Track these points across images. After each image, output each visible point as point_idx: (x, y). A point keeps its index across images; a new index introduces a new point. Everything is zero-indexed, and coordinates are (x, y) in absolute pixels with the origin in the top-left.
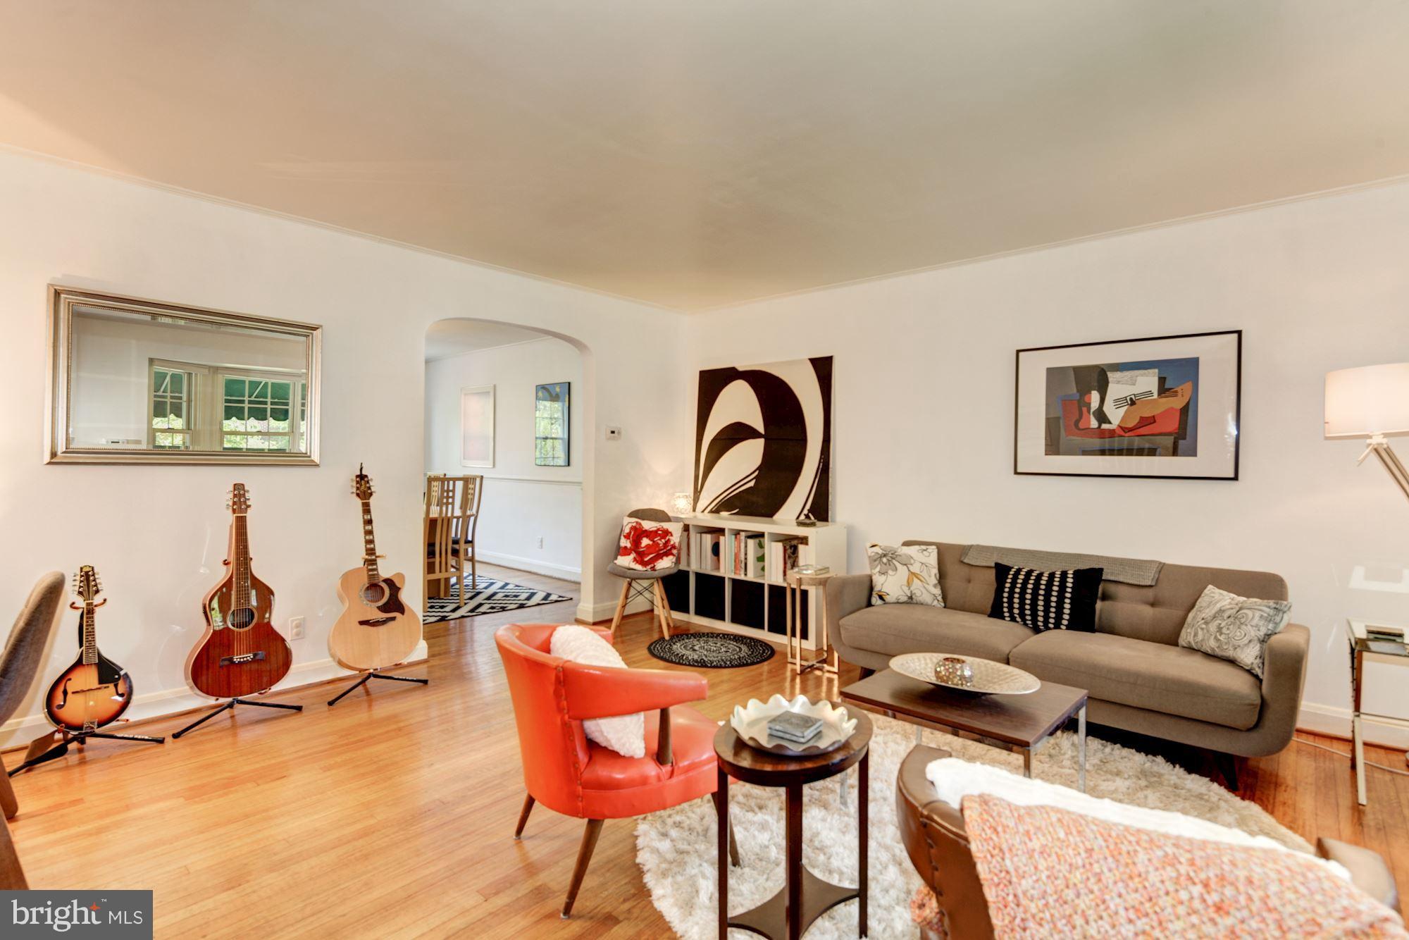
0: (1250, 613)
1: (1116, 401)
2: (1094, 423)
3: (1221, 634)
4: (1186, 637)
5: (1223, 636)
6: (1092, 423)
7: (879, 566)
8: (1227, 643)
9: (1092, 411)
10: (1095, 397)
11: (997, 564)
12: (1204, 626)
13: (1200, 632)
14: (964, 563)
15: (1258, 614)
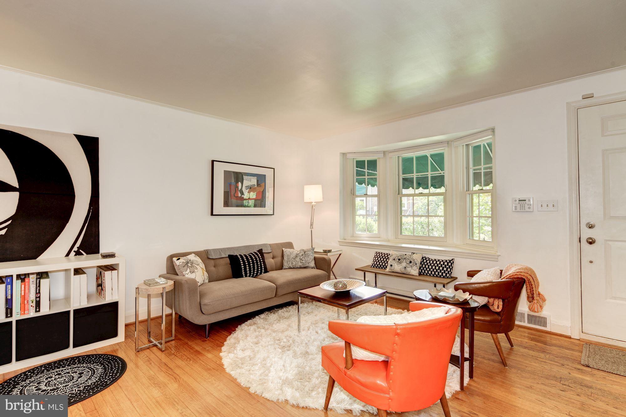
0: (309, 252)
1: (246, 187)
2: (240, 195)
3: (303, 261)
4: (286, 265)
5: (304, 261)
6: (239, 194)
7: (189, 269)
8: (306, 263)
9: (239, 190)
10: (240, 184)
11: (229, 255)
12: (294, 260)
13: (294, 262)
14: (210, 258)
15: (311, 252)
